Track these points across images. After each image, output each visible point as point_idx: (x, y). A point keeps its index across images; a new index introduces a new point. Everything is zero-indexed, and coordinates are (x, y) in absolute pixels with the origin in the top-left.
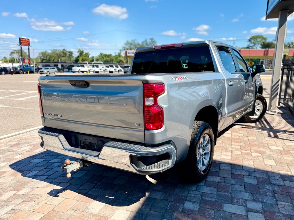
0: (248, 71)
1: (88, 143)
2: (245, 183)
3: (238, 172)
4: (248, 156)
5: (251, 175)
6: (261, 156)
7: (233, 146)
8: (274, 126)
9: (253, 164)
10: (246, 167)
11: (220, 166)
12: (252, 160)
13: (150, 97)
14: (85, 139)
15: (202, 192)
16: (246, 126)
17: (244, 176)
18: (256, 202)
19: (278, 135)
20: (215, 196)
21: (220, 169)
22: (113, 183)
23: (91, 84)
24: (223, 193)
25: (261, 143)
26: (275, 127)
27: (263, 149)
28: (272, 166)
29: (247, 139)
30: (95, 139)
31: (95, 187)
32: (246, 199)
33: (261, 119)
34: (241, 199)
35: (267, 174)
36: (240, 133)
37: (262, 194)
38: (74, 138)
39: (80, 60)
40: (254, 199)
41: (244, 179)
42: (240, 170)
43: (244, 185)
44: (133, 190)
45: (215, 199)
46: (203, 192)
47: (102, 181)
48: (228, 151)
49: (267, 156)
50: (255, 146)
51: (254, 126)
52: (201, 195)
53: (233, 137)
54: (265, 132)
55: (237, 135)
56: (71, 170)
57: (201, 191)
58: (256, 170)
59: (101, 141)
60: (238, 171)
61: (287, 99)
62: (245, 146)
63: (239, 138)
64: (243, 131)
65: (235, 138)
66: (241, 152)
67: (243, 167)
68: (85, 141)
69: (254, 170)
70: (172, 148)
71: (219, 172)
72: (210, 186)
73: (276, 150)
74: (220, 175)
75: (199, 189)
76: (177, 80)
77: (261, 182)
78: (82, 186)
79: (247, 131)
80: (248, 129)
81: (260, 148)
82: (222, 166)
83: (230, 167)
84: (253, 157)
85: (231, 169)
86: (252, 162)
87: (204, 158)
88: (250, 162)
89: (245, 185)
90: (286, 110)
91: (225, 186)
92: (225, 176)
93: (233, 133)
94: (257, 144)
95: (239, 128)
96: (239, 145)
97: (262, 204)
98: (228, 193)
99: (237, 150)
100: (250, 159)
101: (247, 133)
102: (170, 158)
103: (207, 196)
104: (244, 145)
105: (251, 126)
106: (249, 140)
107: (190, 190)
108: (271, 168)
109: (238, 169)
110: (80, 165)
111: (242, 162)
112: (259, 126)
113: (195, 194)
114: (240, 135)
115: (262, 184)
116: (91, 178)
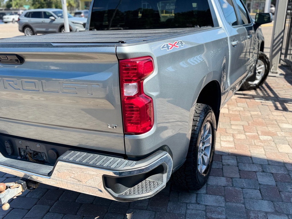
0: (249, 22)
1: (31, 152)
2: (260, 184)
3: (247, 168)
4: (255, 141)
5: (265, 170)
6: (272, 140)
7: (233, 127)
8: (279, 93)
9: (264, 153)
10: (256, 158)
11: (222, 159)
12: (261, 146)
13: (131, 83)
14: (26, 146)
15: (205, 205)
16: (244, 95)
17: (257, 173)
18: (280, 215)
19: (287, 106)
20: (223, 210)
21: (223, 165)
22: (76, 201)
23: (26, 60)
24: (234, 204)
25: (267, 120)
26: (281, 95)
27: (272, 129)
28: (289, 155)
29: (250, 115)
30: (43, 146)
31: (50, 210)
32: (267, 211)
33: (262, 84)
34: (260, 211)
35: (285, 168)
36: (238, 106)
37: (285, 201)
38: (8, 144)
39: (13, 5)
40: (277, 209)
41: (258, 178)
42: (249, 164)
43: (259, 188)
44: (107, 212)
45: (225, 216)
46: (207, 205)
47: (59, 199)
48: (228, 134)
49: (280, 139)
50: (261, 124)
51: (255, 95)
52: (205, 211)
53: (231, 112)
54: (270, 103)
55: (235, 109)
56: (8, 199)
57: (203, 204)
58: (270, 163)
59: (53, 149)
60: (247, 165)
61: (289, 54)
62: (249, 125)
63: (239, 113)
64: (242, 103)
65: (233, 114)
66: (245, 134)
67: (253, 160)
68: (26, 149)
69: (267, 163)
70: (167, 156)
71: (222, 169)
72: (214, 194)
73: (289, 129)
74: (225, 175)
75: (200, 201)
76: (171, 48)
77: (280, 180)
78: (29, 210)
79: (247, 103)
80: (248, 100)
81: (269, 128)
82: (225, 159)
83: (236, 160)
84: (262, 142)
85: (237, 163)
86: (263, 150)
87: (204, 154)
88: (260, 150)
89: (261, 187)
90: (289, 69)
91: (235, 192)
92: (232, 176)
93: (230, 107)
94: (264, 121)
95: (236, 99)
96: (240, 125)
97: (288, 217)
98: (240, 203)
99: (239, 132)
100: (260, 146)
101: (248, 106)
102: (164, 171)
103: (214, 212)
104: (247, 124)
105: (251, 95)
106: (253, 117)
107: (188, 203)
108: (288, 157)
109: (246, 162)
110: (23, 188)
111: (250, 151)
112: (261, 94)
113: (196, 210)
114: (238, 109)
115: (282, 185)
116: (43, 196)
